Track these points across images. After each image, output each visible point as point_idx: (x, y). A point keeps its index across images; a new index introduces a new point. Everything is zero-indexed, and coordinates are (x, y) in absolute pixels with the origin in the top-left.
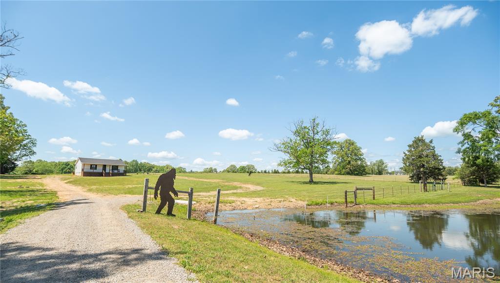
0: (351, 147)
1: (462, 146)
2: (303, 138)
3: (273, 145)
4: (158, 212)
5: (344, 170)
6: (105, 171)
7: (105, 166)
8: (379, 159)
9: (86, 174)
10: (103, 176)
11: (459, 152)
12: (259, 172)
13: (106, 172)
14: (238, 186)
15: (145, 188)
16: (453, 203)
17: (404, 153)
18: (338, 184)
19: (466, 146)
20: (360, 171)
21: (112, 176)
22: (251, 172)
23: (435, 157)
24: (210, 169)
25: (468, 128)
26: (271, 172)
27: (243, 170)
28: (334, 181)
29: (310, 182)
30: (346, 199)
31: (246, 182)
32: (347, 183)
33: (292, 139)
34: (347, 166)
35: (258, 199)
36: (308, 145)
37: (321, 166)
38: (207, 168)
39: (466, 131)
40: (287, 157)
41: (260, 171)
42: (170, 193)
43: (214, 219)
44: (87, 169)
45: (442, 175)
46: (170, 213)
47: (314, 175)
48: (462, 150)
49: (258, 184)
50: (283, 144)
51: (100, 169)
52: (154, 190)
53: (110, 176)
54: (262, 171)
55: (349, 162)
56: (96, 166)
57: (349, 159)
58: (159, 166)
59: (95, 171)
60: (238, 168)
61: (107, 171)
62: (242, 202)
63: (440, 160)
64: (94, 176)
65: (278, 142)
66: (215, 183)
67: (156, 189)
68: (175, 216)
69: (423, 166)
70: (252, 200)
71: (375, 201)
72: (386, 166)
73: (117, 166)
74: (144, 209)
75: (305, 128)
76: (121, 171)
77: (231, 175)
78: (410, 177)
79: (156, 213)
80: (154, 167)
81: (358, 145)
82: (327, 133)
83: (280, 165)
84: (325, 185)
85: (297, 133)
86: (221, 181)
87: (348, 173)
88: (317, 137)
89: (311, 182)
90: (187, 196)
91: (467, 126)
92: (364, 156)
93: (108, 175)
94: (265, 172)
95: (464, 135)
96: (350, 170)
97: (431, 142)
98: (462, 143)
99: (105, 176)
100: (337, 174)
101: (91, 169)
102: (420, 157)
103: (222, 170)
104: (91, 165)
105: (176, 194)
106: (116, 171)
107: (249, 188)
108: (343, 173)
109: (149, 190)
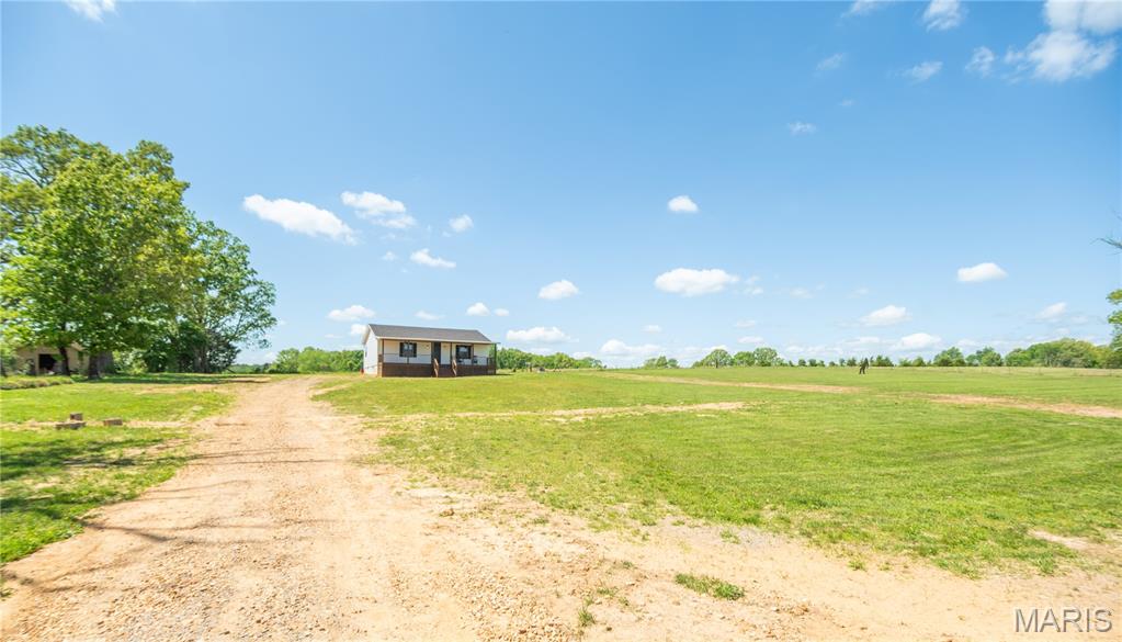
6: (439, 361)
7: (437, 346)
9: (389, 370)
10: (433, 375)
13: (442, 363)
21: (460, 375)
24: (659, 360)
27: (747, 359)
38: (654, 360)
44: (393, 355)
51: (424, 356)
53: (453, 375)
56: (415, 345)
59: (412, 360)
60: (733, 356)
61: (445, 360)
64: (410, 376)
73: (470, 347)
76: (482, 362)
80: (530, 359)
93: (446, 371)
99: (441, 375)
101: (402, 354)
104: (402, 345)
106: (467, 362)
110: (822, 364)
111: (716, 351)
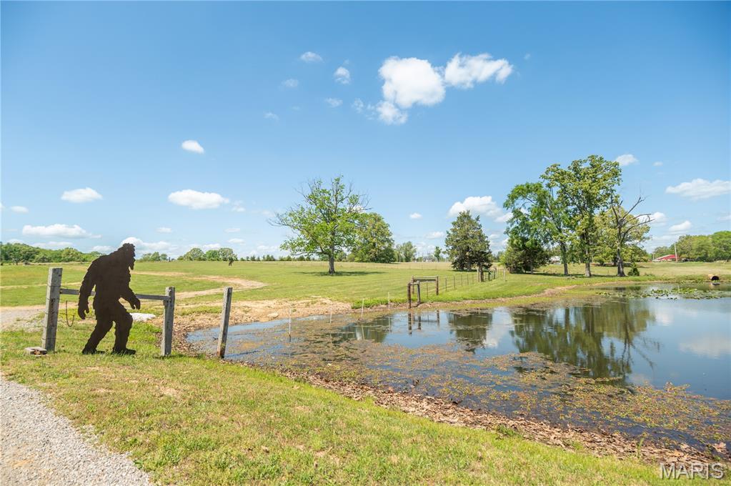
0: (377, 224)
1: (511, 226)
2: (321, 206)
3: (275, 216)
4: (91, 348)
5: (367, 256)
8: (406, 242)
11: (507, 232)
12: (243, 260)
14: (218, 281)
15: (52, 291)
16: (526, 295)
17: (448, 233)
18: (369, 276)
19: (516, 225)
20: (387, 257)
22: (232, 260)
23: (481, 237)
24: (154, 255)
25: (519, 202)
26: (261, 259)
27: (213, 256)
28: (362, 270)
29: (330, 272)
30: (409, 295)
31: (230, 275)
32: (380, 273)
33: (305, 207)
34: (372, 250)
35: (272, 303)
36: (329, 216)
37: (345, 250)
38: (150, 254)
39: (516, 207)
40: (296, 235)
41: (245, 258)
42: (121, 300)
43: (219, 350)
45: (488, 261)
46: (120, 348)
47: (336, 263)
48: (510, 230)
49: (252, 278)
50: (290, 215)
52: (77, 297)
54: (248, 258)
55: (374, 244)
57: (374, 240)
58: (50, 250)
60: (205, 253)
62: (246, 309)
63: (487, 242)
65: (281, 212)
66: (174, 277)
67: (84, 293)
68: (133, 352)
69: (468, 249)
70: (261, 306)
71: (440, 297)
72: (415, 251)
74: (50, 344)
75: (324, 191)
77: (197, 265)
78: (453, 264)
79: (83, 352)
80: (38, 253)
81: (386, 221)
82: (354, 200)
83: (284, 247)
84: (352, 277)
85: (313, 198)
86: (184, 274)
87: (372, 260)
88: (340, 206)
89: (332, 272)
90: (160, 305)
91: (517, 201)
92: (392, 237)
94: (253, 259)
95: (514, 211)
96: (375, 255)
97: (478, 219)
98: (511, 221)
100: (358, 261)
102: (466, 237)
103: (176, 257)
105: (135, 303)
107: (239, 285)
108: (366, 260)
109: (62, 297)
110: (259, 260)
111: (194, 250)
